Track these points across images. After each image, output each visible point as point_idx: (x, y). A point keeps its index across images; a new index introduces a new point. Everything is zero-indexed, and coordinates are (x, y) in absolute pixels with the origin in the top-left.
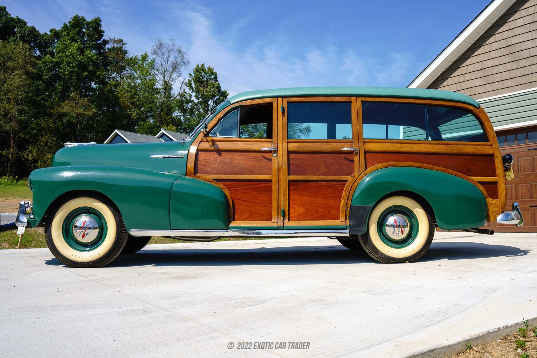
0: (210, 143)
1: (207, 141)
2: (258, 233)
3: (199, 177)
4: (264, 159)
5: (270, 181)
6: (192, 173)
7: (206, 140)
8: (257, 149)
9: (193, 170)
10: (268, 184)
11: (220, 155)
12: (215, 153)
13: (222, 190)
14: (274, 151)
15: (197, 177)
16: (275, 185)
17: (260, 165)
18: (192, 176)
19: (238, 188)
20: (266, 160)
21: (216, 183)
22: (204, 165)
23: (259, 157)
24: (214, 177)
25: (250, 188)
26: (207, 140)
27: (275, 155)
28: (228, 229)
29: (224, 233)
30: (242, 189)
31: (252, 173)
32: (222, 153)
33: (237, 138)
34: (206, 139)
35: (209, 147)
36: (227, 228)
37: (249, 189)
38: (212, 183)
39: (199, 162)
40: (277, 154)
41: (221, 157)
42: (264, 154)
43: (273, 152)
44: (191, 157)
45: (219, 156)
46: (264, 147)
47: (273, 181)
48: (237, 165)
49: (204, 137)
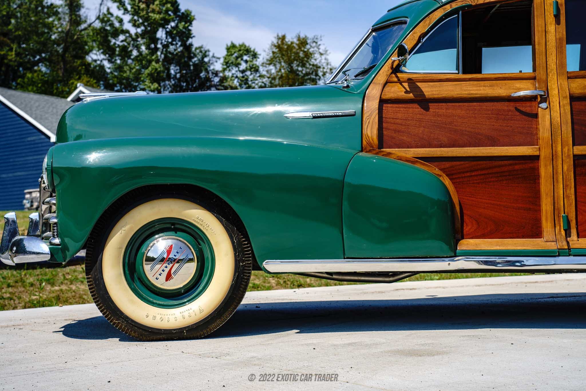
0: (406, 85)
1: (400, 82)
3: (389, 154)
4: (518, 113)
5: (537, 158)
6: (375, 147)
7: (396, 79)
8: (504, 95)
9: (376, 141)
10: (531, 165)
11: (427, 109)
12: (416, 105)
13: (439, 177)
14: (541, 96)
15: (384, 153)
16: (546, 166)
17: (511, 127)
18: (375, 152)
19: (468, 174)
20: (524, 117)
21: (424, 164)
22: (395, 131)
23: (509, 111)
24: (419, 154)
25: (491, 174)
26: (399, 80)
27: (544, 105)
28: (456, 256)
29: (449, 264)
30: (477, 175)
31: (494, 143)
32: (430, 104)
33: (459, 73)
34: (397, 77)
35: (403, 93)
36: (454, 255)
37: (491, 176)
38: (418, 166)
39: (384, 124)
40: (547, 103)
41: (428, 113)
42: (519, 105)
43: (539, 99)
44: (371, 115)
45: (425, 111)
46: (520, 89)
47: (542, 157)
48: (464, 129)
49: (391, 73)
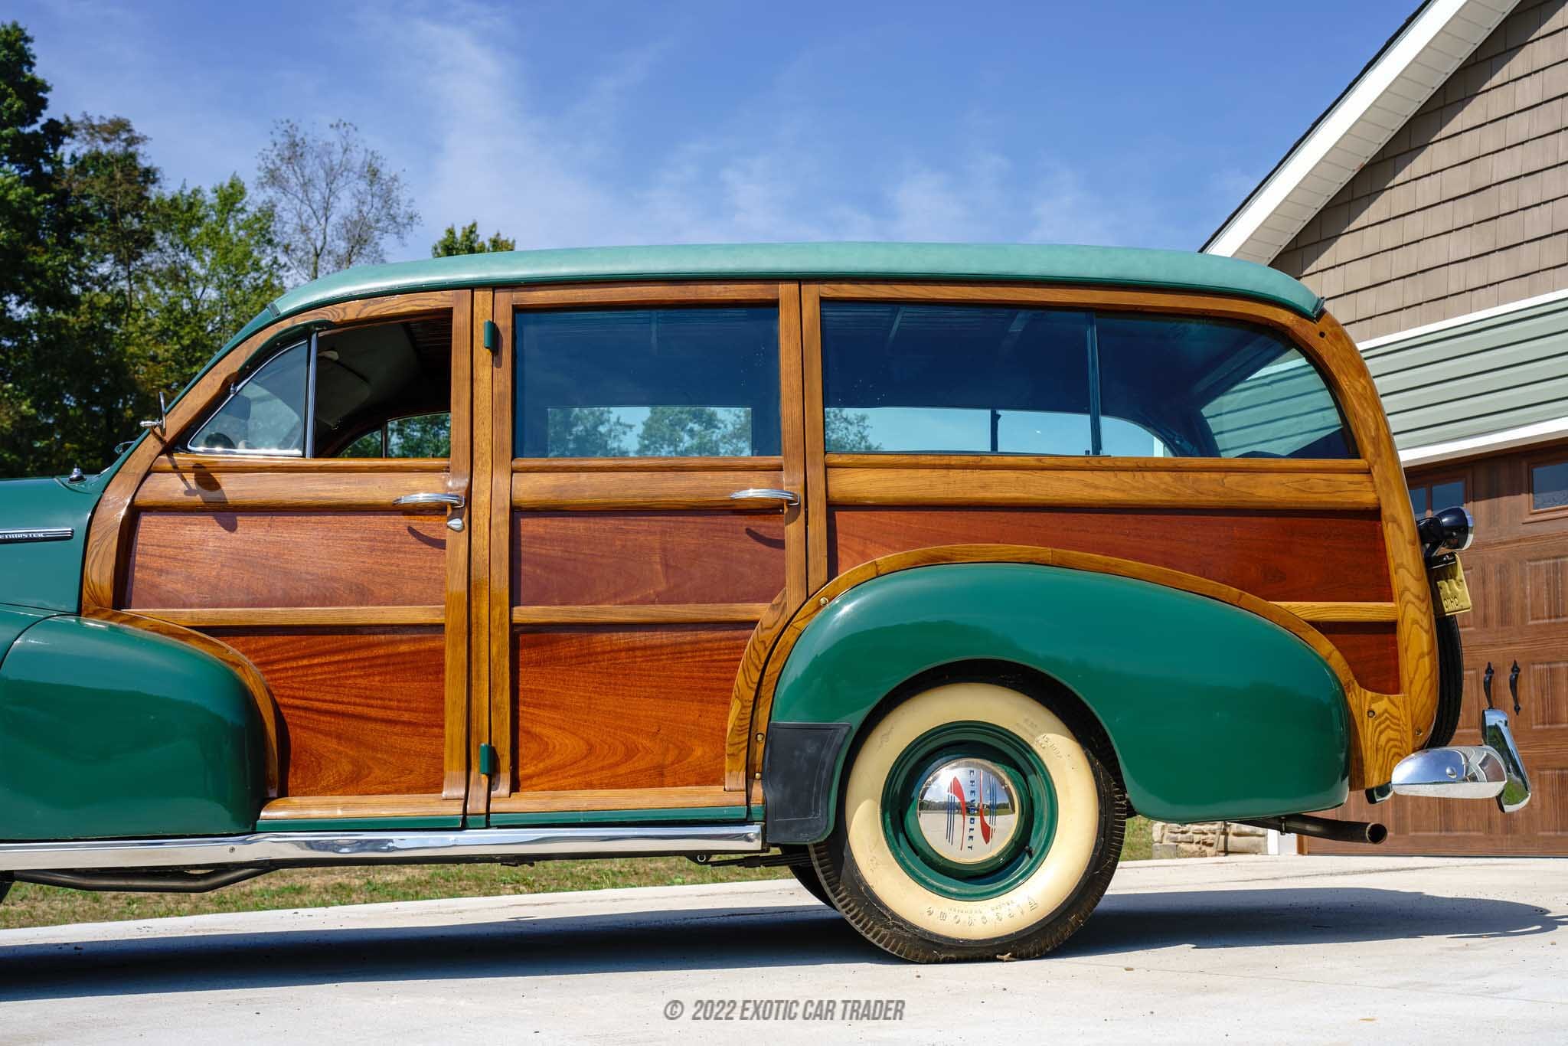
0: (190, 478)
1: (176, 469)
2: (376, 845)
3: (133, 620)
4: (412, 539)
5: (438, 628)
6: (105, 604)
7: (169, 466)
8: (385, 501)
9: (108, 592)
10: (432, 644)
11: (231, 527)
12: (211, 519)
13: (232, 668)
14: (453, 505)
15: (127, 618)
16: (455, 645)
17: (398, 566)
18: (104, 615)
19: (305, 662)
20: (424, 546)
21: (204, 641)
22: (161, 571)
23: (397, 533)
24: (203, 621)
25: (351, 661)
26: (175, 467)
27: (456, 523)
28: (254, 832)
29: (233, 850)
30: (321, 665)
31: (363, 596)
32: (239, 518)
33: (304, 456)
34: (172, 461)
35: (183, 495)
36: (248, 825)
37: (350, 665)
38: (192, 646)
39: (138, 558)
40: (465, 518)
41: (233, 535)
42: (416, 522)
43: (449, 512)
44: (104, 537)
45: (227, 532)
46: (415, 491)
47: (447, 629)
48: (303, 568)
49: (161, 454)
